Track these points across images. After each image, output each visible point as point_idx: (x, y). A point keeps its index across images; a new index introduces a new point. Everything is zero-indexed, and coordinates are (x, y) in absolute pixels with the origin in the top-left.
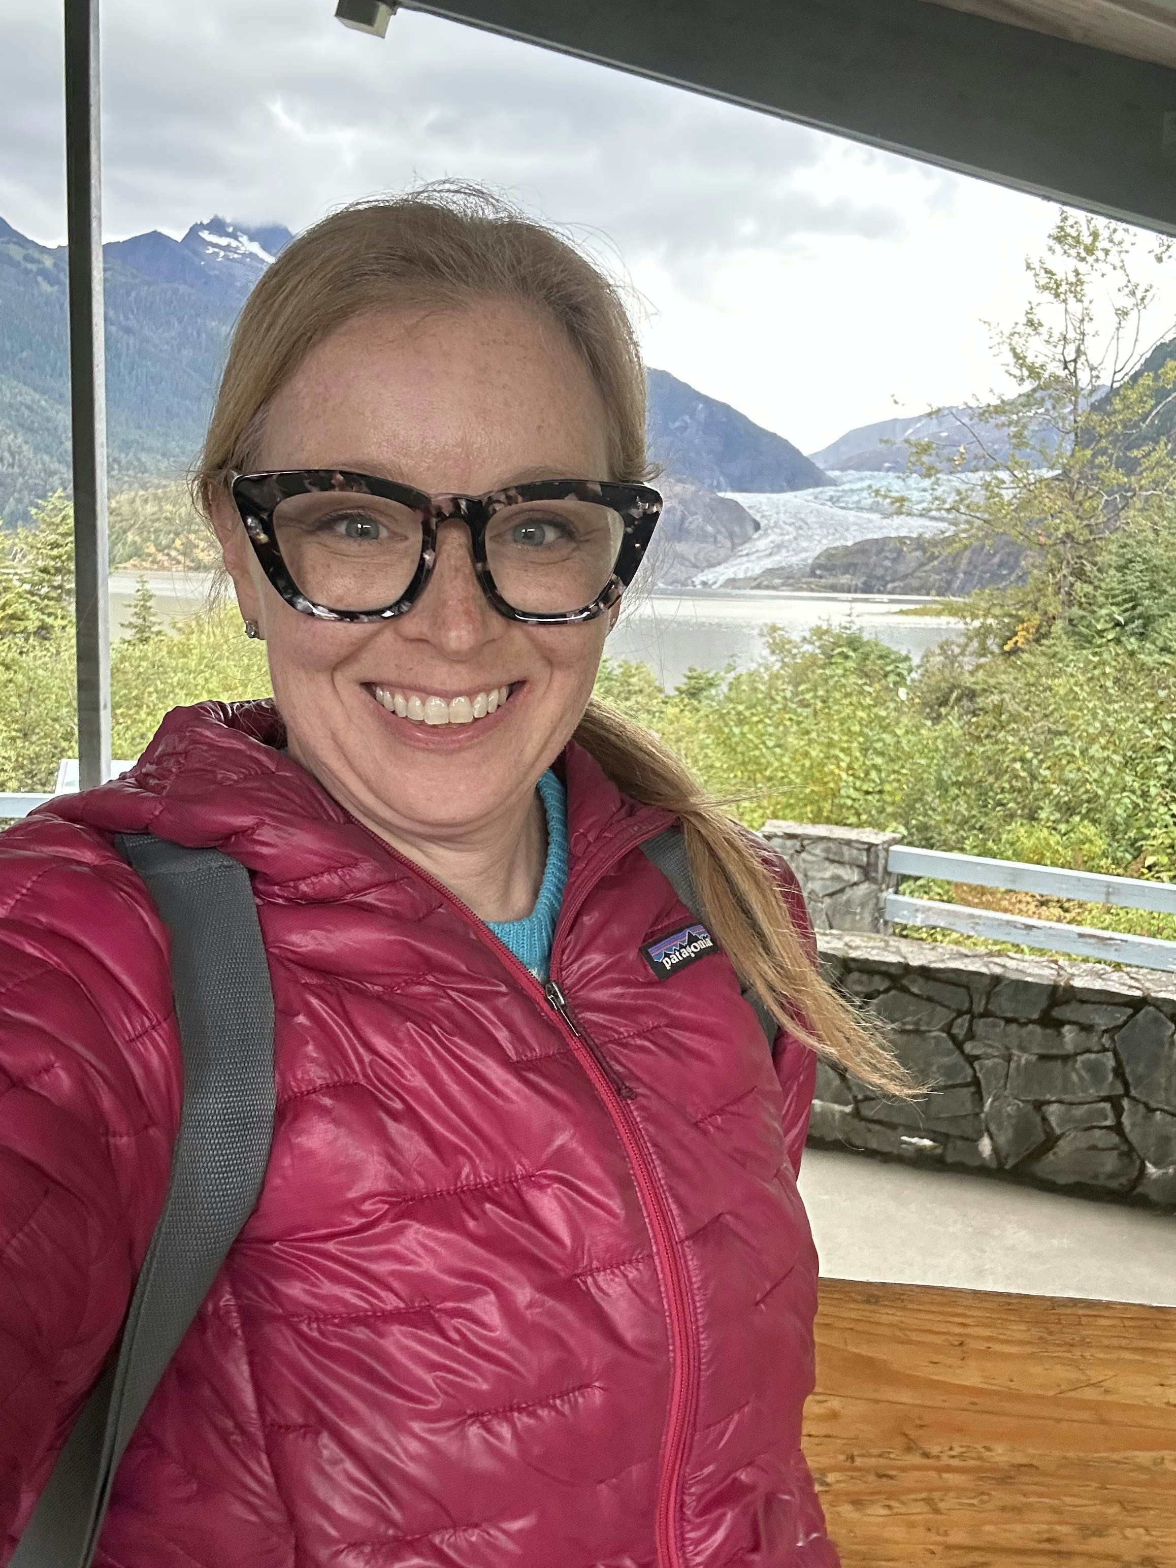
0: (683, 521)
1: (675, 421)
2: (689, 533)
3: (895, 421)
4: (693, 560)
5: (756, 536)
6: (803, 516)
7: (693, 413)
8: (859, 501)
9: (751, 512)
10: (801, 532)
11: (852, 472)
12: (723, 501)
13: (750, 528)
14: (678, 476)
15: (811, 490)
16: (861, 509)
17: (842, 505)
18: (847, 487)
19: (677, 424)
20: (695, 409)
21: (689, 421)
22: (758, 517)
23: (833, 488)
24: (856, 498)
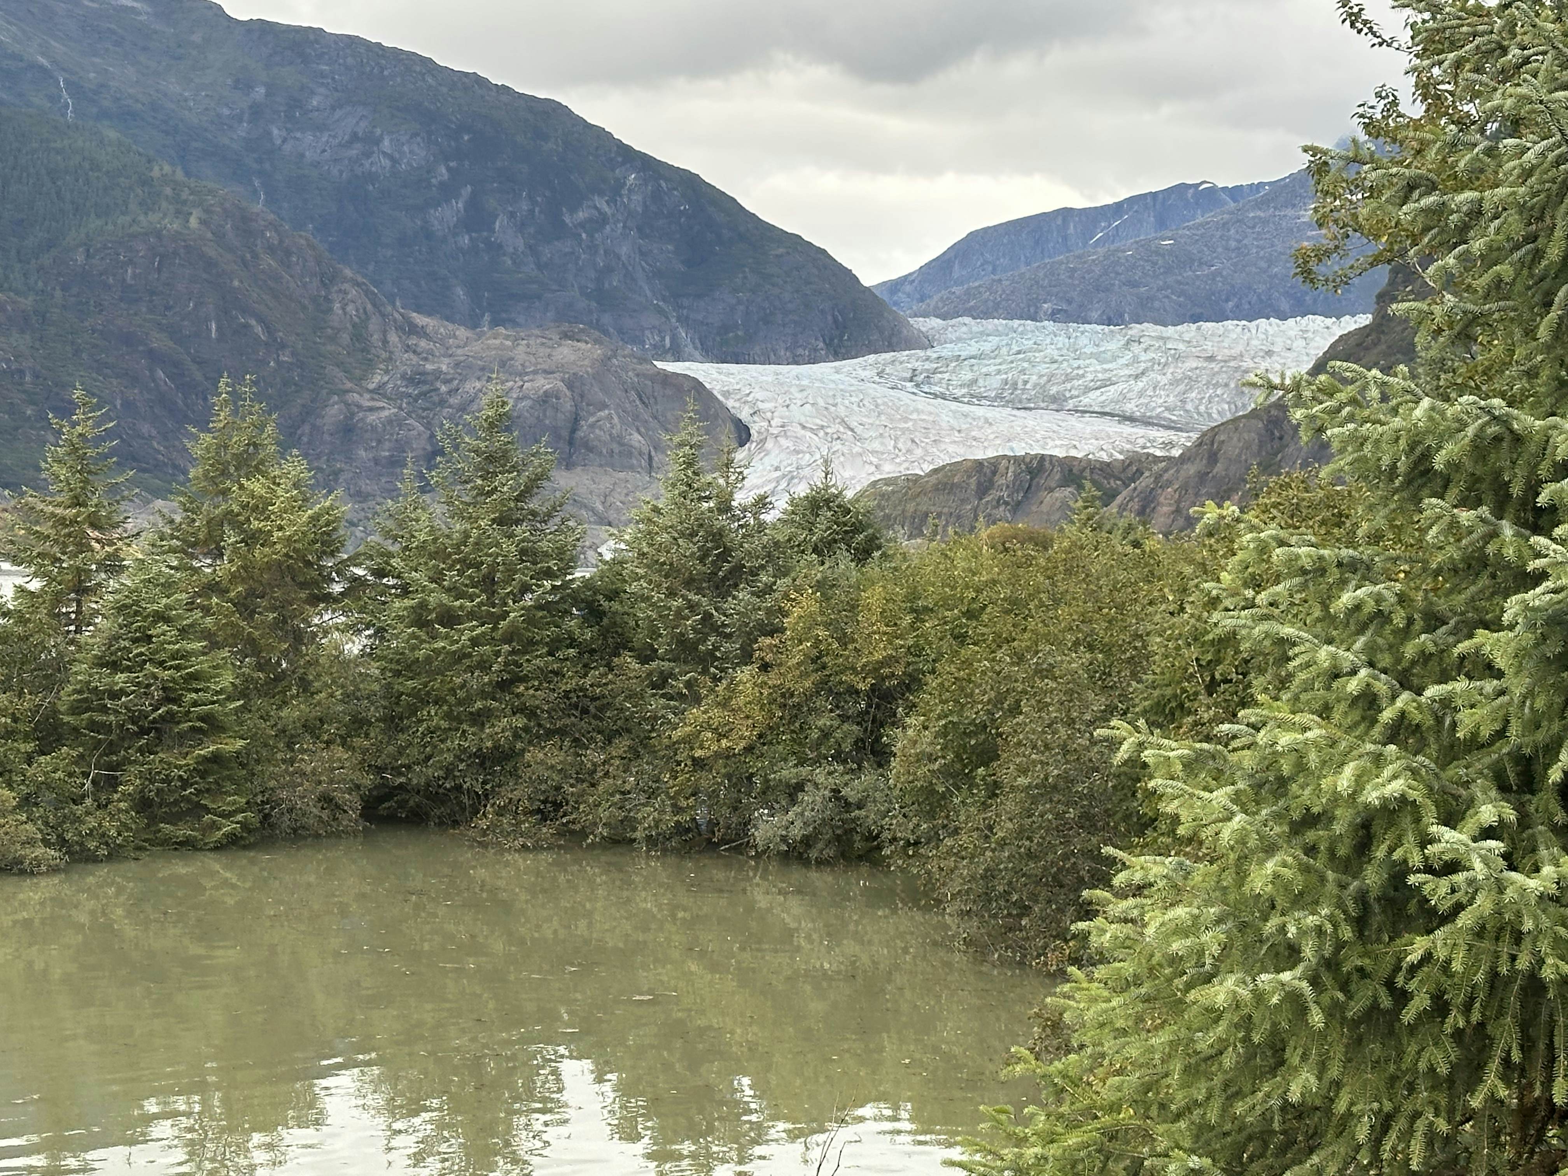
0: (575, 422)
1: (573, 210)
2: (590, 449)
3: (1066, 213)
4: (600, 507)
5: (740, 455)
6: (842, 411)
7: (615, 191)
8: (975, 381)
9: (730, 404)
10: (837, 446)
11: (967, 320)
12: (667, 379)
13: (726, 437)
14: (565, 327)
15: (872, 358)
16: (977, 398)
17: (937, 389)
18: (947, 350)
19: (581, 215)
20: (620, 184)
21: (606, 208)
22: (744, 415)
23: (920, 353)
24: (967, 376)
